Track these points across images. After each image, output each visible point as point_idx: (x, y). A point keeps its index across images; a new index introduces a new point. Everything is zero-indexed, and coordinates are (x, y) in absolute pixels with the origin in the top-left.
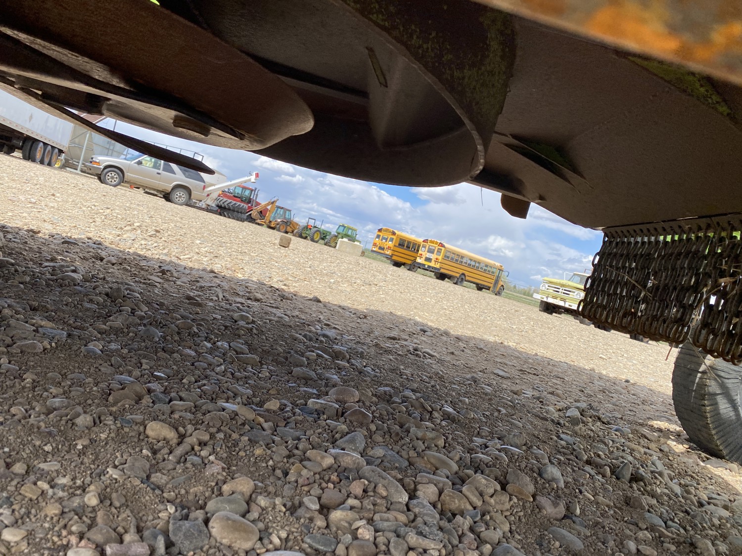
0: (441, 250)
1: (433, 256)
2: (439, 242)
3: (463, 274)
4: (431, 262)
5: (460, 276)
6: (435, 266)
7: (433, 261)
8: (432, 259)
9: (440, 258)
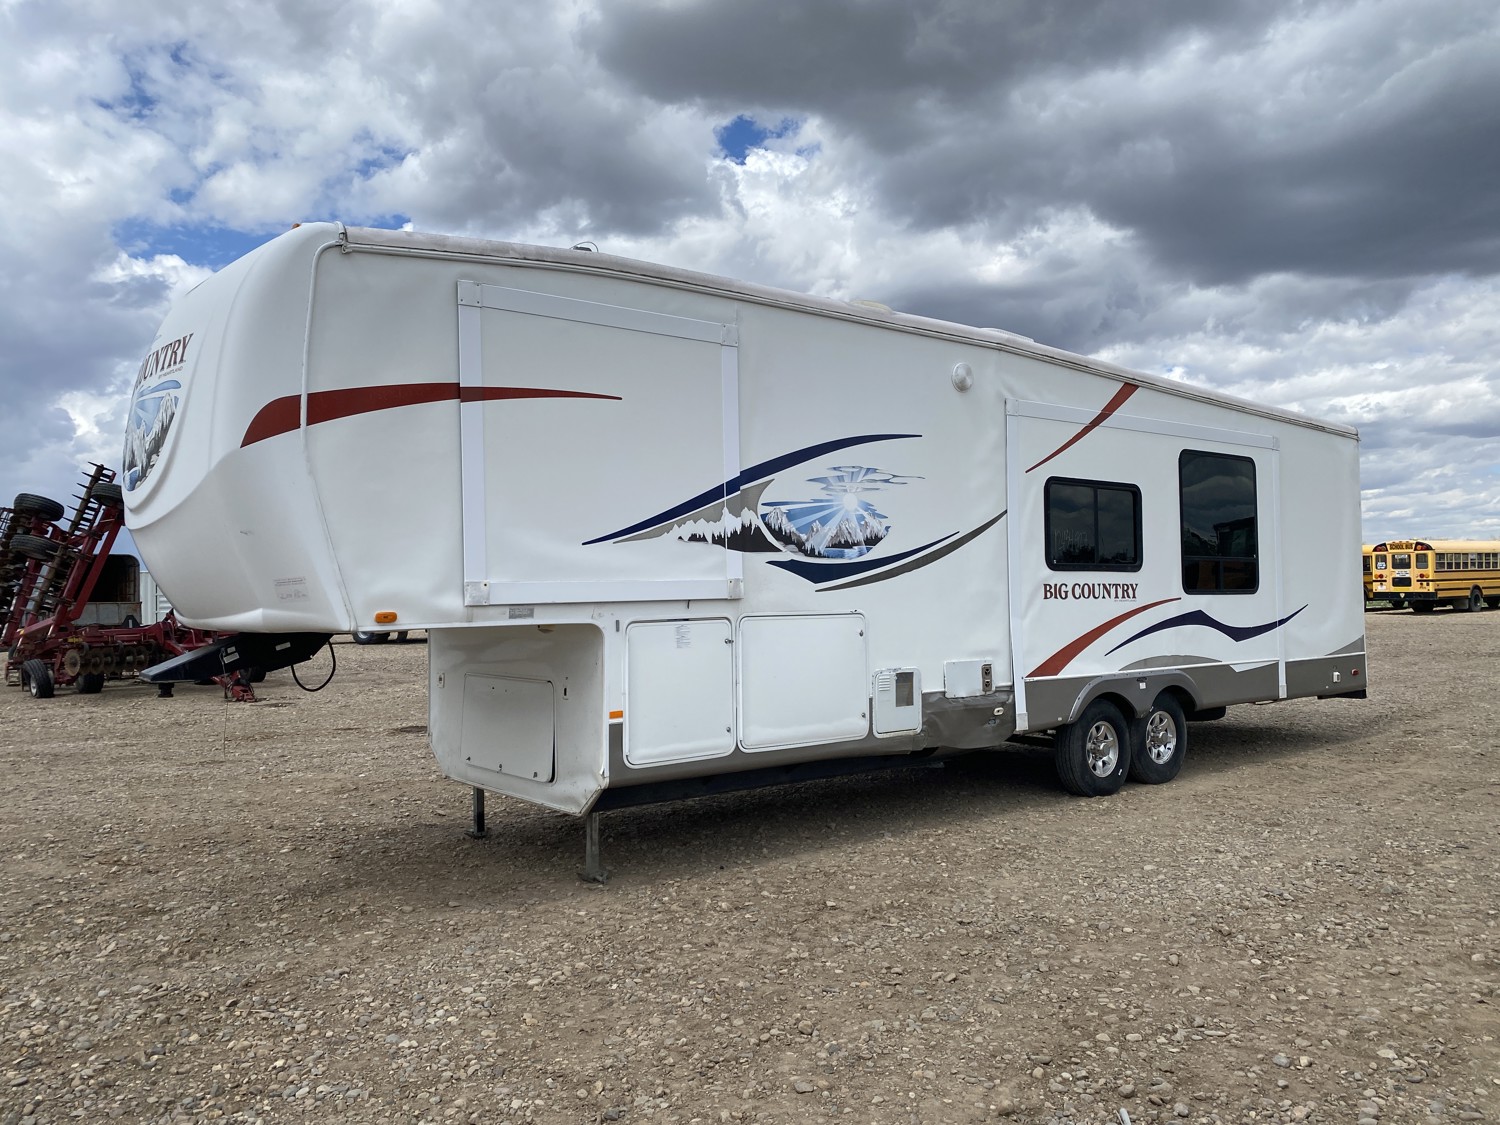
0: (1425, 555)
1: (1412, 573)
2: (1414, 542)
3: (1476, 587)
4: (1410, 585)
5: (1472, 593)
7: (1413, 582)
8: (1409, 579)
9: (1430, 572)
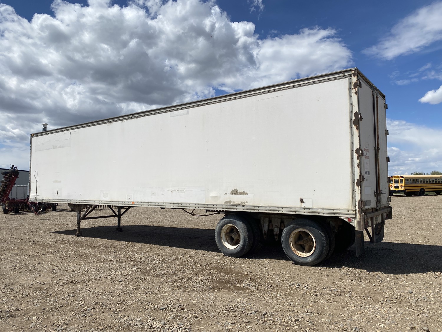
0: (402, 180)
1: (399, 185)
2: (399, 176)
3: (422, 189)
4: (399, 188)
5: (420, 190)
6: (403, 190)
7: (400, 187)
8: (399, 186)
9: (403, 184)
